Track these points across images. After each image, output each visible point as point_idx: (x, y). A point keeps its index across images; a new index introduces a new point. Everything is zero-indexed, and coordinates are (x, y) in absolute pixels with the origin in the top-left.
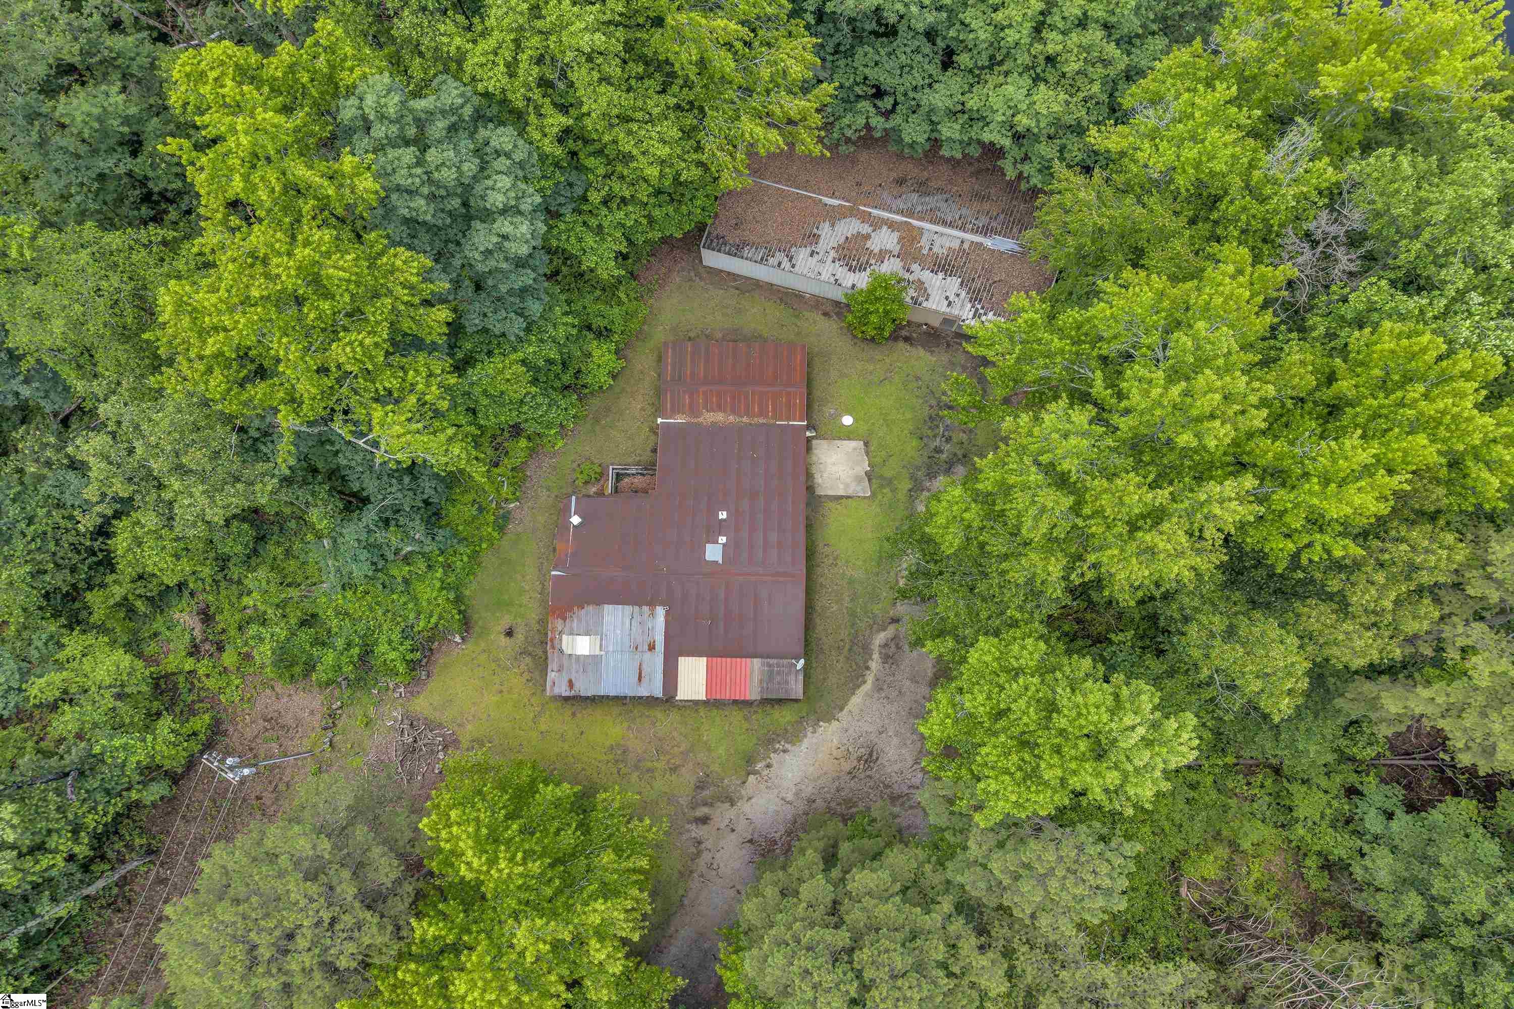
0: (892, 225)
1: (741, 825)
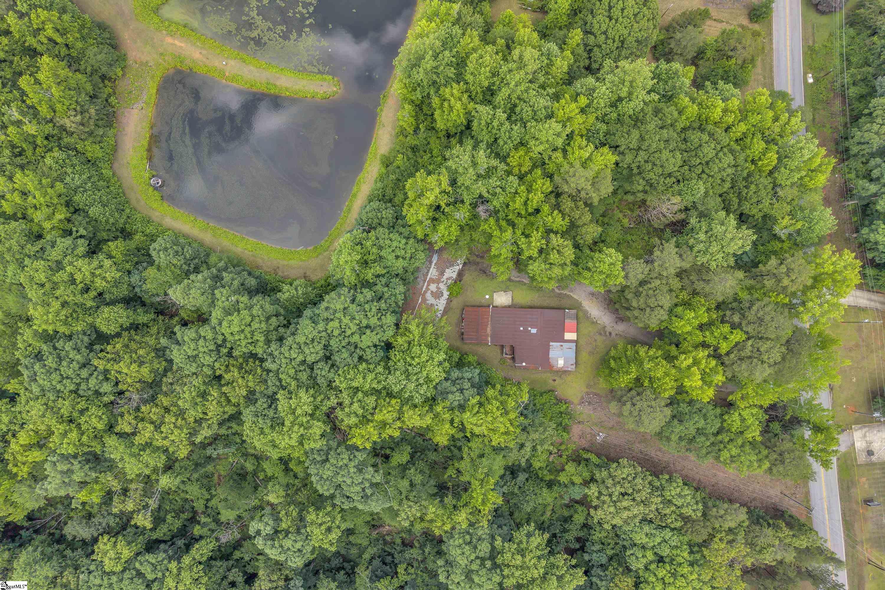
0: (428, 285)
1: (612, 325)
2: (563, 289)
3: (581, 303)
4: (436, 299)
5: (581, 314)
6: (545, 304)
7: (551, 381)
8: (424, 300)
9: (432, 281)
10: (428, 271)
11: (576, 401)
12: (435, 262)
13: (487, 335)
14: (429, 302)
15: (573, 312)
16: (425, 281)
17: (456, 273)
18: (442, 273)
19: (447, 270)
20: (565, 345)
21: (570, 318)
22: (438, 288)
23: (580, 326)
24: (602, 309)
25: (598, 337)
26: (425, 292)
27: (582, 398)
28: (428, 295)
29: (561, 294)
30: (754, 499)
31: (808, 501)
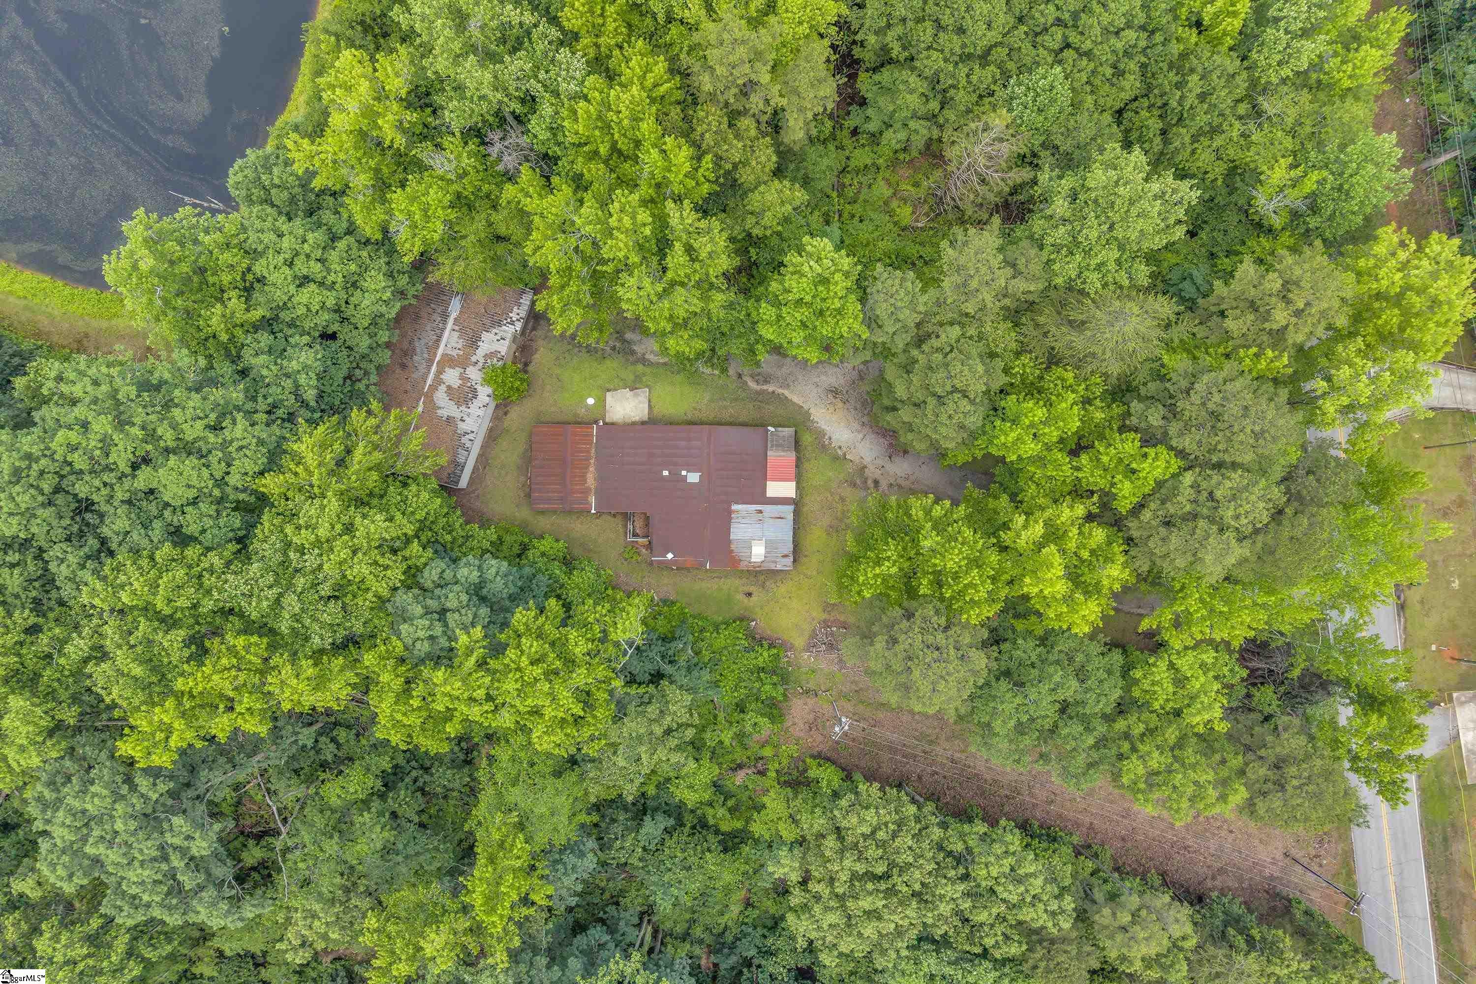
0: (440, 372)
1: (880, 462)
2: (766, 382)
3: (807, 414)
4: (458, 404)
5: (807, 439)
6: (726, 416)
7: (740, 597)
8: (431, 407)
9: (449, 361)
10: (440, 337)
11: (799, 642)
12: (454, 315)
13: (587, 491)
14: (443, 413)
15: (788, 432)
16: (430, 362)
17: (507, 343)
18: (473, 342)
19: (485, 336)
20: (769, 510)
21: (779, 446)
22: (464, 378)
23: (806, 465)
24: (856, 426)
25: (847, 492)
26: (434, 388)
27: (814, 634)
28: (441, 397)
29: (758, 393)
30: (1221, 871)
31: (1351, 873)
